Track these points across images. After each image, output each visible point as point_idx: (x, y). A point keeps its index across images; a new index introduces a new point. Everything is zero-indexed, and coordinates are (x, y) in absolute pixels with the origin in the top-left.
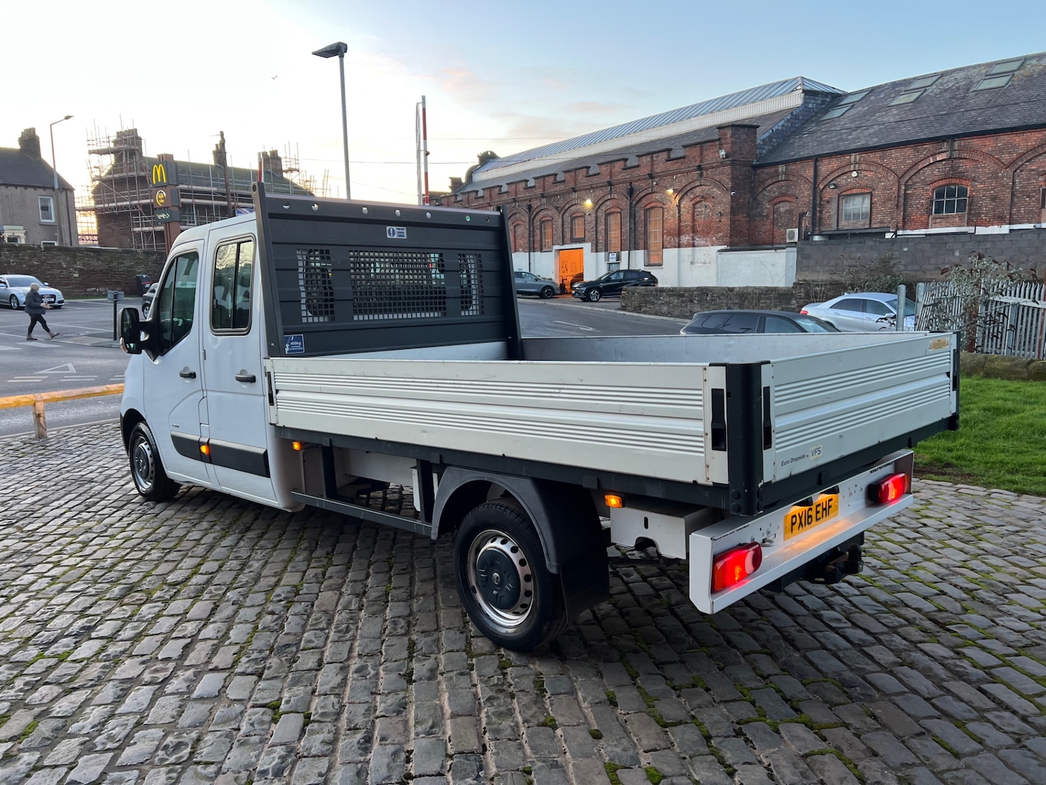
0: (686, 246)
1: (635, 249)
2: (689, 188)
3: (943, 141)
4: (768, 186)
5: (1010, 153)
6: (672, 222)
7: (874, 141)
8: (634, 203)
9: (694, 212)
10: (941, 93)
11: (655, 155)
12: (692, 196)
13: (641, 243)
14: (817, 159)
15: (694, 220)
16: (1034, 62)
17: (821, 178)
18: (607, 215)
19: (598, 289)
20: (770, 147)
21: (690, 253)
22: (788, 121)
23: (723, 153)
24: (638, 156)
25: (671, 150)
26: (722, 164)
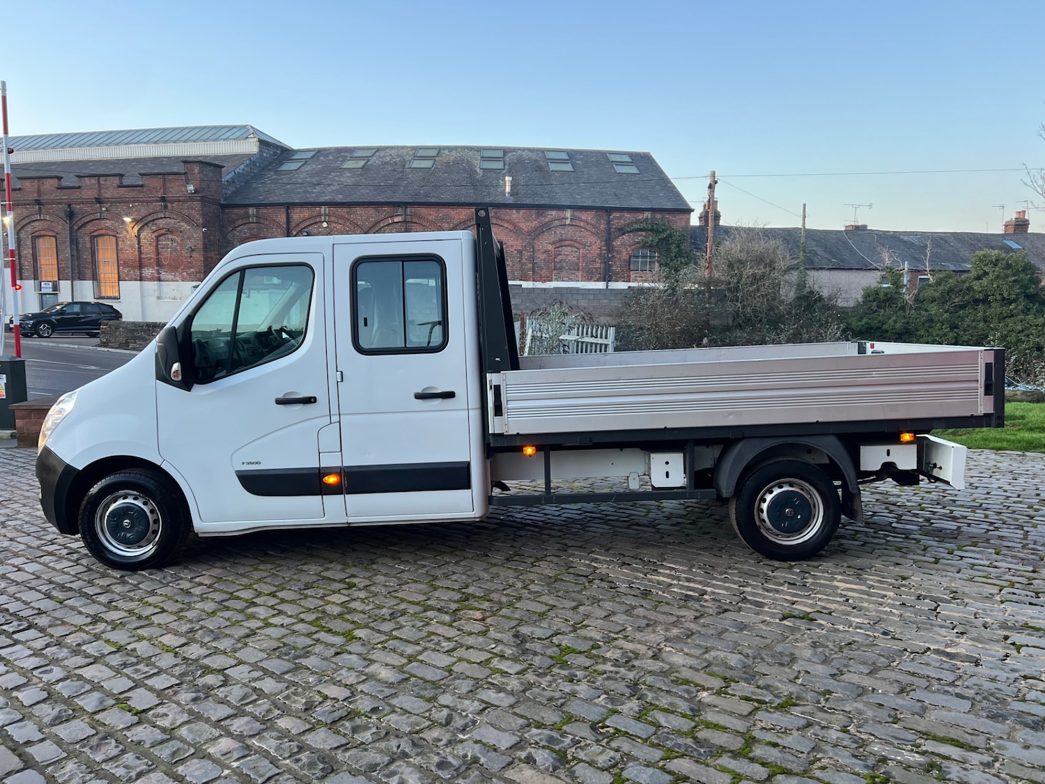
0: (150, 280)
1: (80, 279)
2: (150, 218)
3: (399, 206)
4: (239, 226)
5: (448, 223)
6: (130, 253)
7: (339, 198)
8: (76, 227)
9: (157, 244)
10: (382, 165)
11: (101, 178)
12: (154, 228)
13: (89, 273)
14: (288, 206)
15: (158, 253)
16: (447, 152)
17: (293, 225)
18: (35, 238)
19: (50, 322)
20: (234, 189)
21: (156, 287)
22: (247, 165)
23: (191, 188)
24: (79, 177)
25: (123, 175)
26: (191, 198)
